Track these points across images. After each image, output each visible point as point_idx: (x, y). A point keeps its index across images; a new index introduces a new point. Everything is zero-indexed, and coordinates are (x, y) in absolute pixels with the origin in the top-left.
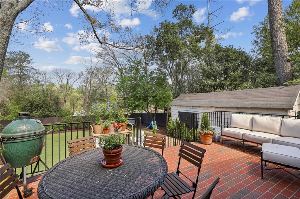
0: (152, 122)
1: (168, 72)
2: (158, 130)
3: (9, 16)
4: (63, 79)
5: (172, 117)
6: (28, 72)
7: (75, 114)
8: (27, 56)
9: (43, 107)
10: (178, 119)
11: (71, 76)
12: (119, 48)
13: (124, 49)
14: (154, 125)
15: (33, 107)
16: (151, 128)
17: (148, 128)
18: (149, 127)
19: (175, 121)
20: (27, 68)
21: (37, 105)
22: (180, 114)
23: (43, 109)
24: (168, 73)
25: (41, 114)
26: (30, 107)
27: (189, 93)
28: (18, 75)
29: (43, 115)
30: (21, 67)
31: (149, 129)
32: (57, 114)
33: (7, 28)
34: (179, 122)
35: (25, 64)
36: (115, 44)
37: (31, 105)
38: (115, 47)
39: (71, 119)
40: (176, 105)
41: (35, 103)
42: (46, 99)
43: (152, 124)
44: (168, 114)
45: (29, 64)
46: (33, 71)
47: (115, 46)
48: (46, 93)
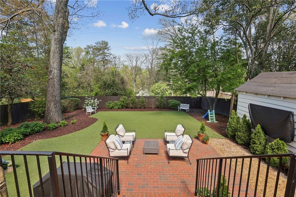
0: (209, 110)
1: (242, 39)
2: (217, 122)
3: (61, 2)
4: (133, 61)
5: (237, 110)
6: (109, 58)
7: (140, 93)
8: (106, 44)
9: (112, 87)
10: (248, 115)
11: (139, 58)
12: (172, 17)
13: (178, 17)
14: (212, 115)
15: (106, 86)
16: (207, 118)
17: (203, 117)
18: (205, 117)
19: (242, 117)
20: (108, 55)
21: (109, 84)
22: (252, 107)
23: (112, 88)
24: (241, 41)
25: (112, 92)
26: (104, 86)
27: (280, 70)
28: (102, 61)
29: (113, 93)
30: (104, 53)
31: (205, 119)
32: (122, 92)
33: (61, 15)
34: (249, 120)
35: (106, 51)
36: (168, 13)
37: (105, 85)
38: (168, 17)
39: (126, 98)
40: (246, 92)
41: (108, 83)
42: (114, 80)
43: (208, 114)
44: (233, 103)
45: (109, 51)
46: (111, 56)
47: (168, 15)
48: (115, 74)
